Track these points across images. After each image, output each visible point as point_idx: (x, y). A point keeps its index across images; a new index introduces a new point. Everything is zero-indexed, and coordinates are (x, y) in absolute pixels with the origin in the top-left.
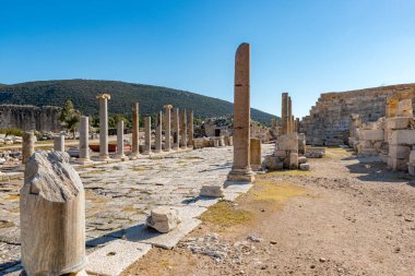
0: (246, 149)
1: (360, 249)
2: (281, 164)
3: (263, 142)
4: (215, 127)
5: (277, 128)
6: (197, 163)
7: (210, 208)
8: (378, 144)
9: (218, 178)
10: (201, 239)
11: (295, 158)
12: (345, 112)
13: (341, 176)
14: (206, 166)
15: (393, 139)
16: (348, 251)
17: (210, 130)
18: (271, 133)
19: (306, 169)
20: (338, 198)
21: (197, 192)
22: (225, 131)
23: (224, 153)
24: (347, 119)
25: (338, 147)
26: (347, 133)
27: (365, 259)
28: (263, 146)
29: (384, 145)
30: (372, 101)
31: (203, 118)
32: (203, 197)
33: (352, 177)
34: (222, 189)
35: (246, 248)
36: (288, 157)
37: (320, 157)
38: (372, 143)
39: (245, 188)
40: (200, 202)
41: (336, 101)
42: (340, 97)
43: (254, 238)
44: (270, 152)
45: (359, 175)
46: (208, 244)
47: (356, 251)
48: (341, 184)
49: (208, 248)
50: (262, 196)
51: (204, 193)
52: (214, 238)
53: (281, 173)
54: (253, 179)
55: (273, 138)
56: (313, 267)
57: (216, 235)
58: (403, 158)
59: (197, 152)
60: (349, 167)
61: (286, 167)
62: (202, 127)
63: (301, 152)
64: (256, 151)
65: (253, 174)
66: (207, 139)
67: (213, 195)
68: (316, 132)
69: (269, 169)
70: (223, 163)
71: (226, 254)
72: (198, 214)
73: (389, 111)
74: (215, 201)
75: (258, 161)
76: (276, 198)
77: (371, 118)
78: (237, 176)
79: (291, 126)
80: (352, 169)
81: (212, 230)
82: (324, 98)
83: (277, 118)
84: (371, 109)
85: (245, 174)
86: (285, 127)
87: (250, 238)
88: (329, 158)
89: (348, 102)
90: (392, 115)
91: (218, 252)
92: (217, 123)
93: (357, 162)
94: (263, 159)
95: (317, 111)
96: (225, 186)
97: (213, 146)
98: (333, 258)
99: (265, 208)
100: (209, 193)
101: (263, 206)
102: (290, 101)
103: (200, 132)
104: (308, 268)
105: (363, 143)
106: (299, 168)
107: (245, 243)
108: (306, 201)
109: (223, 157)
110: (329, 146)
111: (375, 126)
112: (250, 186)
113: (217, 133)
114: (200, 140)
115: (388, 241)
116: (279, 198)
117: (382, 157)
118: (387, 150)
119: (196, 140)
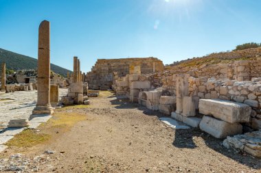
0: (47, 92)
1: (113, 146)
2: (72, 102)
3: (61, 87)
4: (25, 77)
5: (71, 78)
6: (8, 103)
7: (17, 136)
8: (125, 89)
9: (25, 113)
10: (6, 160)
11: (81, 97)
12: (110, 71)
13: (106, 107)
14: (17, 105)
15: (132, 86)
16: (106, 149)
17: (21, 78)
18: (67, 82)
19: (88, 104)
20: (104, 119)
21: (6, 125)
22: (33, 80)
23: (31, 95)
24: (111, 75)
25: (106, 90)
26: (111, 82)
27: (115, 151)
28: (60, 90)
29: (128, 89)
30: (124, 66)
31: (15, 70)
32: (11, 128)
33: (112, 107)
34: (27, 121)
35: (42, 159)
36: (77, 96)
37: (96, 96)
38: (123, 88)
39: (45, 119)
40: (8, 132)
41: (106, 64)
42: (108, 62)
43: (49, 152)
44: (66, 94)
45: (116, 106)
46: (12, 163)
47: (111, 148)
48: (106, 111)
49: (12, 165)
50: (58, 123)
51: (13, 125)
52: (17, 157)
53: (72, 107)
54: (52, 112)
55: (68, 85)
56: (86, 162)
57: (19, 154)
58: (136, 95)
59: (9, 95)
60: (111, 101)
61: (75, 102)
62: (14, 76)
63: (85, 93)
64: (55, 94)
65: (52, 109)
66: (19, 85)
67: (20, 125)
68: (95, 81)
69: (64, 104)
70: (31, 102)
71: (26, 167)
72: (5, 141)
73: (131, 71)
74: (21, 130)
75: (56, 100)
76: (67, 123)
77: (123, 74)
78: (40, 110)
79: (80, 78)
80: (113, 102)
81: (16, 151)
82: (99, 62)
83: (71, 72)
84: (123, 69)
85: (46, 109)
86: (75, 78)
87: (46, 152)
88: (101, 97)
89: (112, 65)
90: (132, 74)
91: (20, 167)
92: (27, 73)
93: (115, 98)
94: (60, 99)
95: (95, 69)
96: (31, 118)
97: (23, 90)
98: (98, 154)
99: (59, 131)
100: (16, 125)
101: (57, 130)
102: (79, 62)
103: (12, 80)
104: (83, 163)
105: (119, 88)
106: (83, 104)
107: (42, 156)
108: (86, 123)
109: (31, 98)
110: (102, 90)
111: (124, 79)
112: (50, 116)
113: (27, 81)
114: (13, 86)
115: (127, 140)
116: (69, 123)
117: (127, 96)
118: (129, 92)
119: (8, 86)
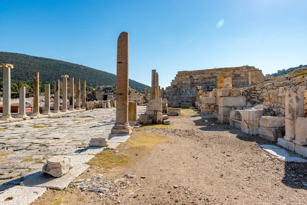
0: (125, 109)
1: (200, 176)
2: (151, 121)
3: (138, 104)
4: (103, 93)
5: (149, 94)
6: (89, 120)
7: (97, 155)
8: (212, 106)
9: (104, 132)
10: (89, 180)
11: (160, 116)
12: (193, 85)
13: (189, 128)
14: (96, 123)
15: (221, 103)
16: (192, 179)
17: (99, 95)
18: (145, 98)
19: (168, 123)
20: (187, 143)
21: (87, 143)
22: (111, 97)
23: (109, 113)
24: (194, 90)
25: (188, 108)
26: (194, 99)
27: (203, 183)
28: (138, 107)
29: (216, 106)
30: (209, 78)
31: (94, 86)
32: (92, 146)
33: (197, 129)
34: (107, 140)
35: (123, 183)
36: (156, 115)
37: (177, 115)
38: (209, 106)
39: (124, 139)
40: (89, 151)
41: (188, 77)
42: (190, 74)
43: (129, 175)
44: (143, 112)
45: (201, 127)
46: (94, 183)
47: (197, 179)
48: (189, 134)
49: (94, 186)
50: (136, 144)
51: (93, 144)
52: (99, 178)
53: (151, 127)
54: (130, 132)
55: (146, 102)
56: (169, 193)
57: (101, 175)
58: (226, 115)
59: (89, 113)
60: (195, 122)
61: (154, 122)
62: (93, 93)
63: (165, 112)
64: (133, 112)
65: (130, 128)
66: (97, 102)
67: (100, 144)
68: (175, 97)
69: (142, 124)
70: (109, 120)
71: (107, 190)
72: (87, 160)
73: (219, 85)
74: (101, 149)
75: (134, 119)
76: (146, 145)
77: (209, 89)
78: (118, 130)
79: (158, 94)
80: (197, 123)
81: (98, 172)
82: (180, 74)
83: (148, 87)
84: (209, 83)
85: (124, 128)
86: (154, 94)
87: (126, 176)
88: (183, 116)
89: (195, 78)
90: (221, 88)
91: (101, 189)
92: (105, 90)
93: (200, 118)
94: (138, 117)
95: (176, 83)
96: (109, 138)
97: (101, 107)
98: (182, 184)
99: (138, 153)
100: (97, 144)
101: (136, 151)
102: (157, 76)
103: (92, 97)
104: (166, 193)
105: (203, 106)
106: (163, 123)
107: (123, 179)
108: (167, 146)
109: (109, 116)
110: (183, 108)
111: (211, 94)
112: (128, 137)
113: (105, 98)
114: (92, 103)
115: (217, 170)
116: (149, 145)
117: (215, 115)
118: (218, 110)
119: (88, 103)
